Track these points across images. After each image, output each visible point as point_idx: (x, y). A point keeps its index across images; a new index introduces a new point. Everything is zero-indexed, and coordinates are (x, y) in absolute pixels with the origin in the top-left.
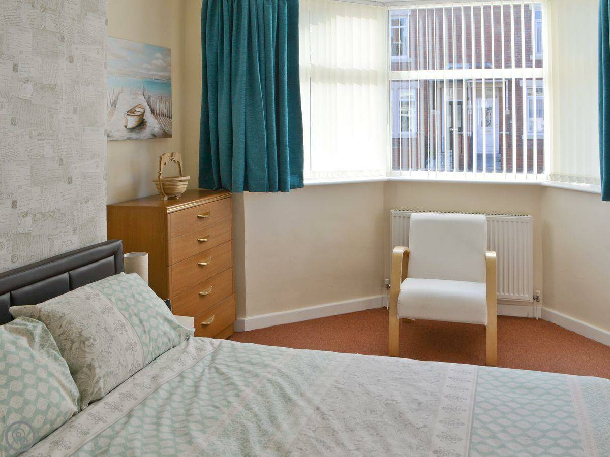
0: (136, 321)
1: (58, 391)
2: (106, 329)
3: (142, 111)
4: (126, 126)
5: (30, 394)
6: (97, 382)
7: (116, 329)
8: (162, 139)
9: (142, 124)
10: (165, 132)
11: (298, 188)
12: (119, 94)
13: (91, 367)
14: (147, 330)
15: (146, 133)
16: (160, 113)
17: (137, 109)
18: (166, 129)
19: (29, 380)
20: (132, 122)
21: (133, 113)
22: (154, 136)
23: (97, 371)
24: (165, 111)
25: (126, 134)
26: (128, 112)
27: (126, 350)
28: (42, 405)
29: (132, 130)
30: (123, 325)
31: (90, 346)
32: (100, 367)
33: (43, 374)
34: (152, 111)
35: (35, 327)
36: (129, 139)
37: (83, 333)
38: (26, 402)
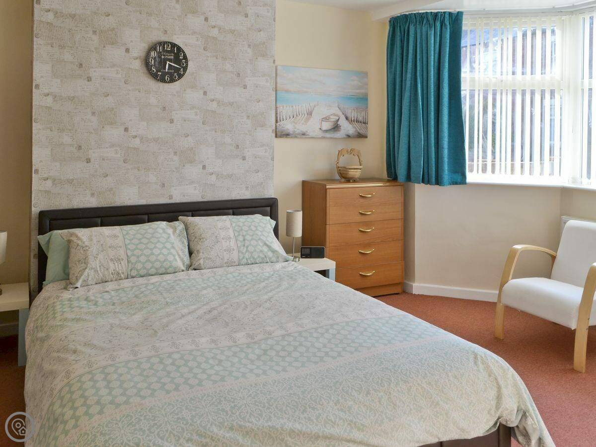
0: (241, 238)
1: (174, 256)
2: (216, 237)
3: (337, 118)
4: (321, 129)
5: (156, 251)
6: (199, 260)
7: (223, 239)
8: (356, 139)
9: (336, 127)
10: (360, 134)
11: (460, 184)
12: (315, 106)
13: (198, 251)
14: (246, 245)
15: (341, 134)
16: (355, 120)
17: (331, 117)
18: (361, 132)
19: (159, 245)
20: (327, 126)
21: (328, 120)
22: (349, 136)
23: (201, 254)
24: (361, 119)
25: (321, 134)
26: (322, 119)
27: (225, 250)
28: (161, 257)
29: (326, 131)
30: (230, 238)
31: (202, 242)
32: (203, 253)
33: (168, 245)
34: (347, 118)
35: (179, 226)
36: (324, 138)
37: (202, 235)
38: (152, 254)
